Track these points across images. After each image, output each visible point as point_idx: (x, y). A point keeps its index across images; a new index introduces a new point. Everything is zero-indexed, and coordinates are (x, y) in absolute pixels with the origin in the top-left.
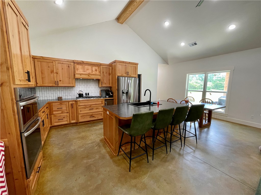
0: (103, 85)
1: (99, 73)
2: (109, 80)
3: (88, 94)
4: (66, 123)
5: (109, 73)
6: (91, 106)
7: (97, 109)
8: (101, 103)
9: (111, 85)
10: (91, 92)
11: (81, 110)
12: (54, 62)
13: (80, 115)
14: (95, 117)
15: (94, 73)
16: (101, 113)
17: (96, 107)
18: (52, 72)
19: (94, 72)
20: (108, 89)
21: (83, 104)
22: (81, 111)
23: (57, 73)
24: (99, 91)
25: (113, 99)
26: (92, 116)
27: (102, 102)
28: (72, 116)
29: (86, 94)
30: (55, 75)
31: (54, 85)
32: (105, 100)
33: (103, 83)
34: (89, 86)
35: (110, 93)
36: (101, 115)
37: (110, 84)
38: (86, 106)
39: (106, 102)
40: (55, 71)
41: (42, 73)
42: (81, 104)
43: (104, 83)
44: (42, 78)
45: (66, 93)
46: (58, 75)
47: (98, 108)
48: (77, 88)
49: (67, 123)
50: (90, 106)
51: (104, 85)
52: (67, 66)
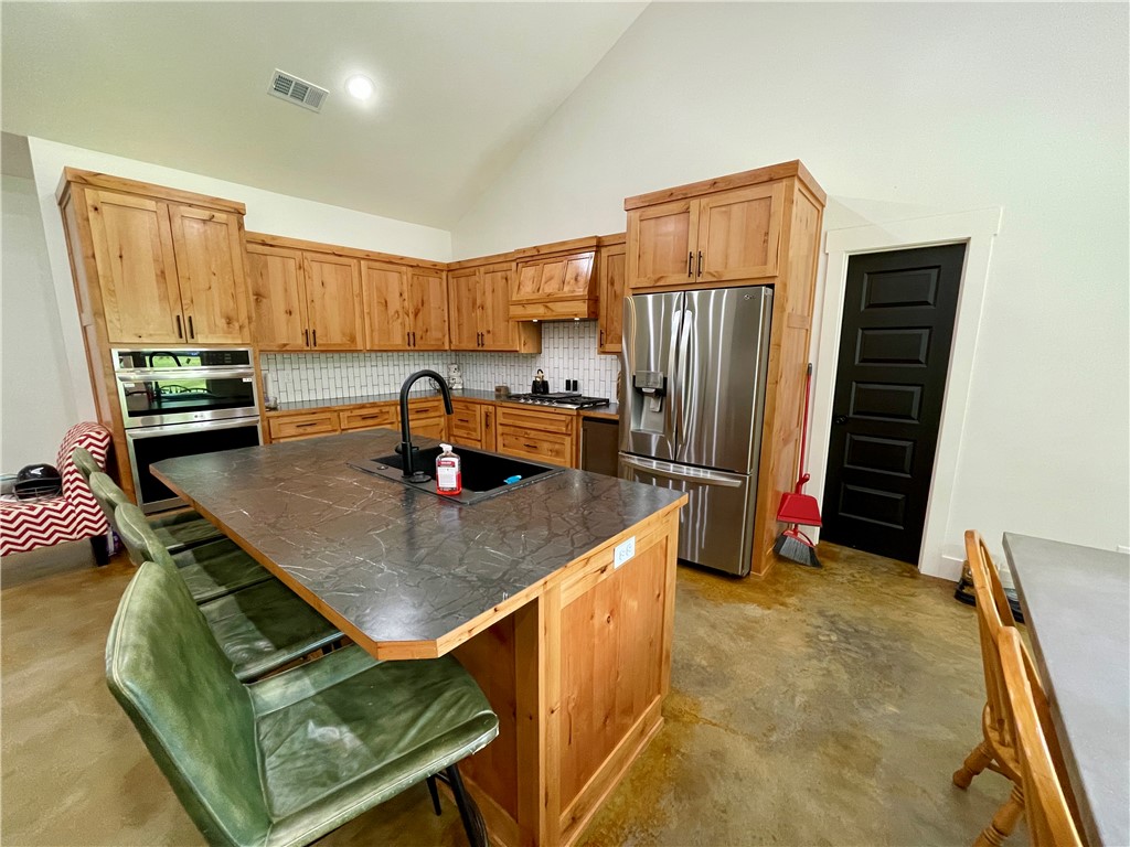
1: (584, 288)
3: (575, 382)
11: (506, 442)
12: (477, 272)
18: (474, 304)
19: (566, 289)
21: (511, 422)
22: (504, 444)
23: (483, 308)
27: (567, 426)
29: (568, 382)
30: (479, 312)
31: (476, 347)
32: (585, 419)
40: (479, 303)
41: (458, 310)
46: (485, 314)
52: (502, 278)
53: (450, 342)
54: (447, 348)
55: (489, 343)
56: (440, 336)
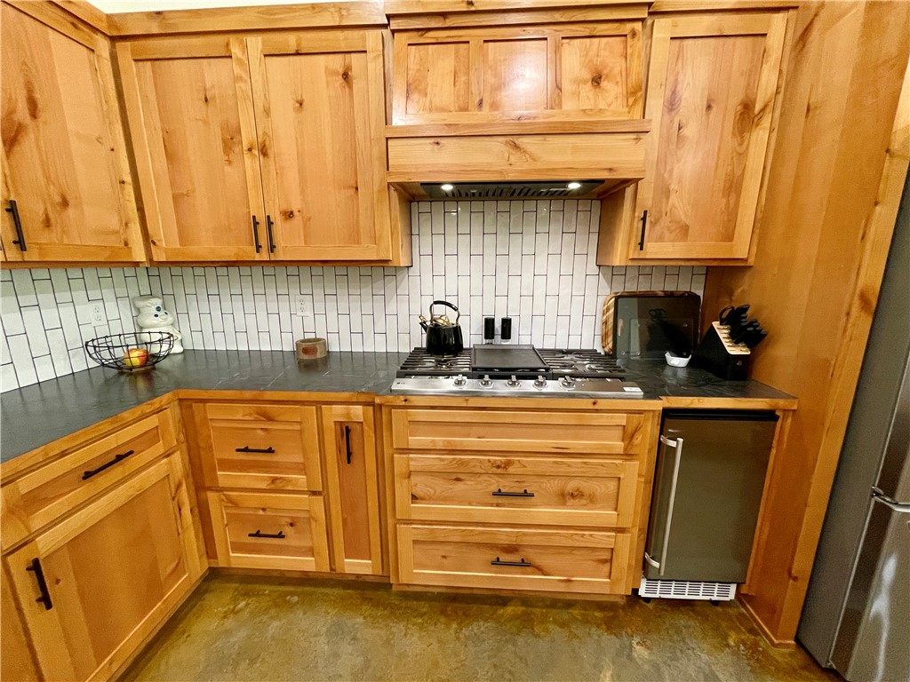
0: (655, 250)
1: (630, 107)
2: (733, 187)
3: (507, 323)
4: (307, 564)
5: (747, 107)
6: (508, 464)
7: (571, 502)
8: (619, 446)
9: (741, 248)
10: (526, 313)
11: (419, 491)
12: (236, 50)
13: (406, 534)
14: (540, 570)
15: (571, 109)
16: (604, 539)
17: (554, 485)
18: (230, 140)
19: (569, 105)
20: (683, 287)
21: (440, 440)
22: (414, 498)
23: (264, 152)
24: (600, 308)
25: (769, 416)
26: (511, 555)
27: (629, 436)
28: (345, 521)
29: (489, 324)
30: (251, 164)
31: (250, 253)
32: (668, 414)
33: (654, 224)
34: (515, 258)
35: (723, 333)
36: (604, 561)
37: (729, 236)
38: (462, 463)
39: (677, 444)
40: (247, 136)
41: (171, 156)
42: (416, 440)
43: (665, 221)
44: (177, 198)
45: (356, 315)
46: (272, 167)
47: (576, 495)
48: (427, 277)
49: (312, 569)
50: (503, 462)
51: (659, 249)
52: (330, 72)
53: (148, 239)
54: (139, 255)
55: (290, 244)
56: (114, 223)
